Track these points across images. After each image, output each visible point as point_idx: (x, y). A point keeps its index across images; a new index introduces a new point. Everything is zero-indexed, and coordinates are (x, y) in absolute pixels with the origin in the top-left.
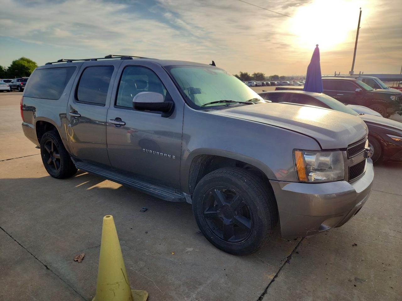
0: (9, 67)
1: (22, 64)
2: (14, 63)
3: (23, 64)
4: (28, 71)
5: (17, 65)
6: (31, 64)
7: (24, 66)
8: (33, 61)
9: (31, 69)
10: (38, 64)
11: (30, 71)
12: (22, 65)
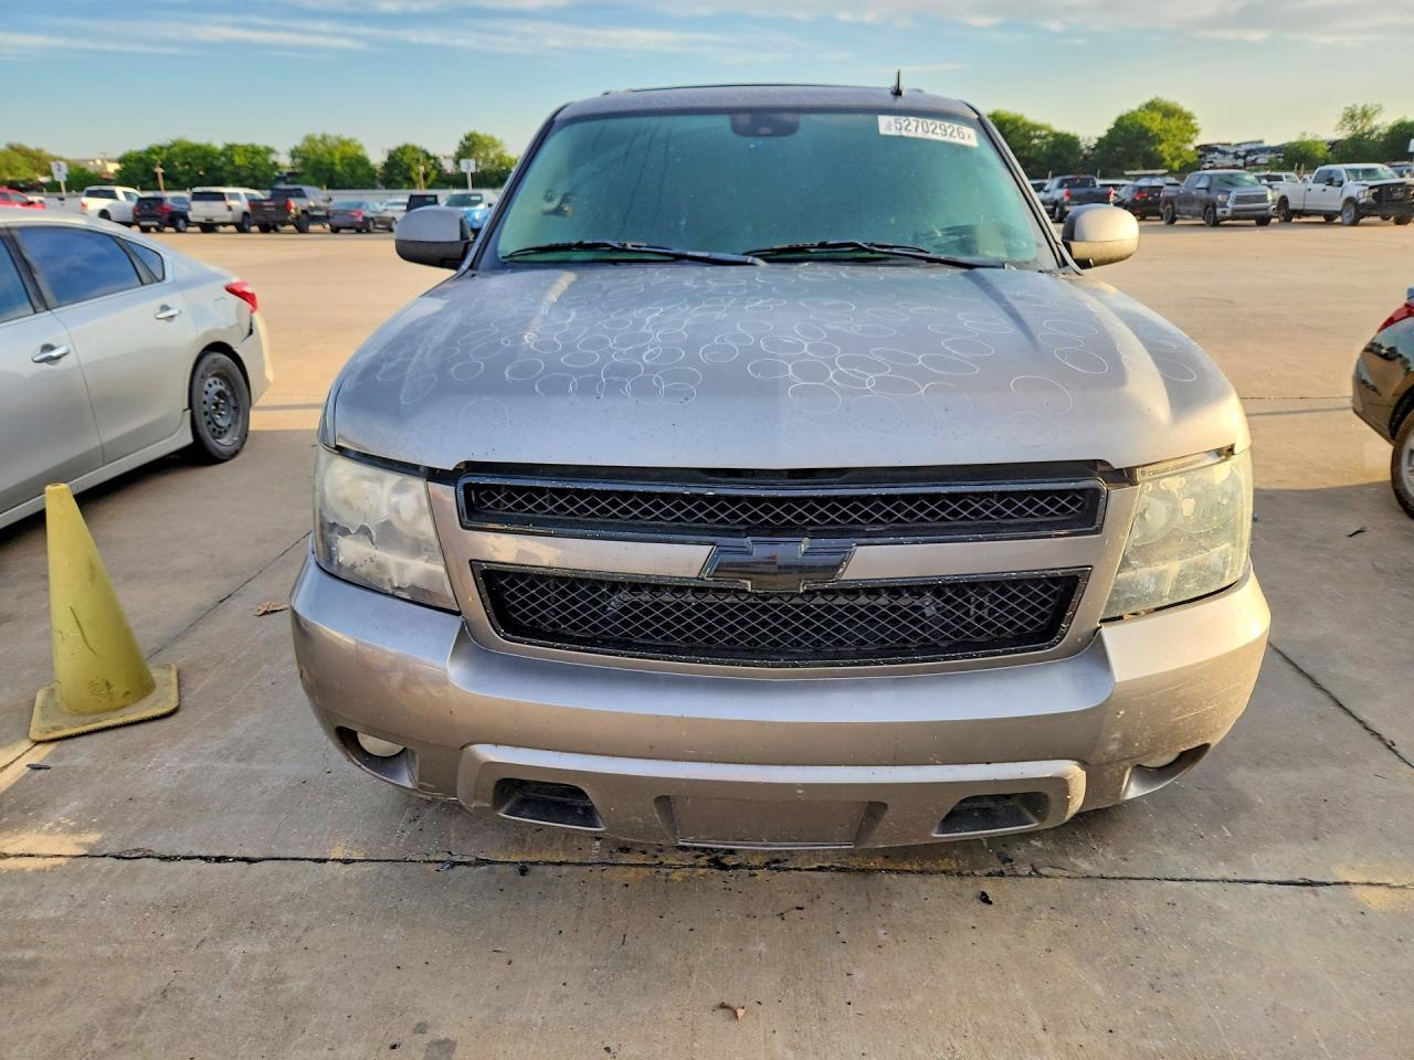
0: (1100, 139)
1: (1144, 123)
2: (1120, 124)
3: (1147, 123)
4: (1156, 150)
5: (1126, 130)
6: (1172, 123)
7: (1148, 130)
8: (1187, 109)
9: (1168, 140)
10: (1198, 121)
11: (1160, 148)
12: (1142, 126)
